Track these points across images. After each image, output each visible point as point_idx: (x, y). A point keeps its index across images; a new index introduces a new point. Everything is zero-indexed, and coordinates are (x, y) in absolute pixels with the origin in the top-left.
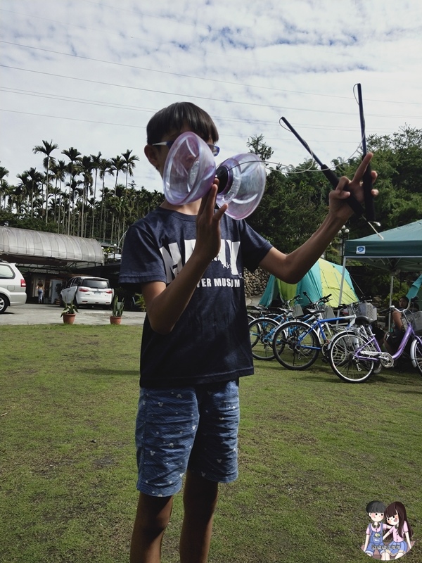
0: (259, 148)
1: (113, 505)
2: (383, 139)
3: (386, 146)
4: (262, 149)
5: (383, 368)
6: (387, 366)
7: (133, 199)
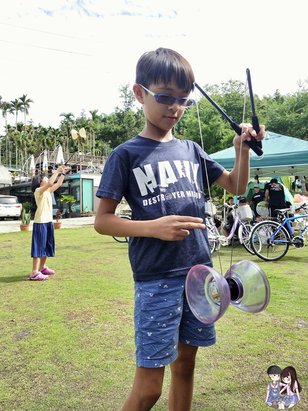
0: (128, 93)
1: (32, 365)
2: (214, 87)
3: (217, 92)
4: (130, 94)
5: (222, 246)
6: (224, 245)
7: (32, 133)
